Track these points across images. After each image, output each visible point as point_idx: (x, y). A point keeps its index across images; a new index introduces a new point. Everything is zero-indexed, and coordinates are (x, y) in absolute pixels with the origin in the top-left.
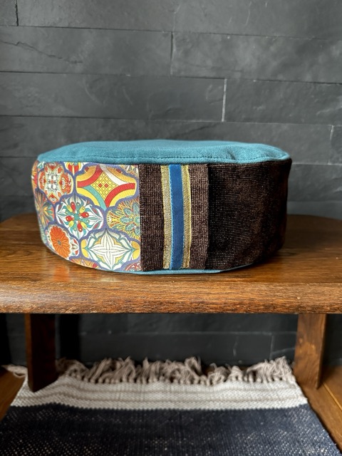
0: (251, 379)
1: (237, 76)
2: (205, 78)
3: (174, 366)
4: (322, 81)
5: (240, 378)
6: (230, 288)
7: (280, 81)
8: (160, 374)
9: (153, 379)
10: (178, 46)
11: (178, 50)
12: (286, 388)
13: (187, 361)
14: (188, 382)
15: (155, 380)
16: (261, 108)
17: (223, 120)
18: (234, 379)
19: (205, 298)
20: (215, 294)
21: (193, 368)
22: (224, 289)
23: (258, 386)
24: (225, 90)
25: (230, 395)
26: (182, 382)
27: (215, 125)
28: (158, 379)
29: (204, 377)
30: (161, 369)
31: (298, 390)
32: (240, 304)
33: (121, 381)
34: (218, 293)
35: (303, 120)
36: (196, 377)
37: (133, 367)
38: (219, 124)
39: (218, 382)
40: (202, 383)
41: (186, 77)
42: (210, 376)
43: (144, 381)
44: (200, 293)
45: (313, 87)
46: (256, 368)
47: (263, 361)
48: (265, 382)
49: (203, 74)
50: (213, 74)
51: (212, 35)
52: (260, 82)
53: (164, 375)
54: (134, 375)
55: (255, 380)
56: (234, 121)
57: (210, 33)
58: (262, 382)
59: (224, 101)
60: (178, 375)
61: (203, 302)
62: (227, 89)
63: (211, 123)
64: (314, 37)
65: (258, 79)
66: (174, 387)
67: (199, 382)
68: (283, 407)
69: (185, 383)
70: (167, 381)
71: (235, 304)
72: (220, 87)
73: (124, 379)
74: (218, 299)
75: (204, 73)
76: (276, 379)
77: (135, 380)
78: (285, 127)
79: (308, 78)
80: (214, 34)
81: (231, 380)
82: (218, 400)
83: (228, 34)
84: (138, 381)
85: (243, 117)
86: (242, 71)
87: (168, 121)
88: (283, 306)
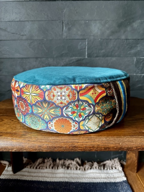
0: (102, 168)
1: (92, 38)
2: (78, 39)
3: (69, 162)
4: (129, 38)
5: (97, 168)
6: (88, 140)
7: (111, 39)
8: (63, 165)
9: (60, 167)
10: (65, 26)
11: (66, 28)
12: (117, 173)
13: (75, 159)
14: (75, 169)
15: (61, 168)
16: (103, 51)
17: (86, 57)
18: (95, 168)
21: (78, 163)
22: (85, 140)
23: (105, 171)
24: (87, 44)
25: (92, 175)
26: (72, 169)
27: (83, 59)
28: (62, 167)
29: (82, 167)
30: (64, 163)
31: (123, 174)
32: (92, 147)
33: (46, 168)
34: (82, 142)
35: (122, 56)
36: (79, 167)
37: (52, 162)
38: (84, 59)
39: (88, 169)
40: (81, 169)
41: (70, 39)
42: (84, 167)
43: (56, 168)
44: (74, 142)
45: (126, 41)
46: (105, 163)
47: (108, 160)
48: (108, 169)
49: (77, 38)
50: (81, 38)
51: (80, 21)
52: (102, 40)
53: (65, 165)
54: (52, 165)
55: (104, 169)
56: (91, 57)
57: (79, 20)
58: (107, 169)
59: (86, 49)
60: (71, 166)
61: (75, 147)
62: (88, 44)
63: (81, 59)
64: (125, 19)
65: (101, 39)
66: (69, 171)
67: (80, 169)
68: (115, 182)
69: (74, 169)
70: (66, 168)
71: (90, 147)
72: (84, 43)
73: (48, 167)
76: (114, 168)
77: (52, 168)
78: (114, 59)
79: (123, 37)
80: (81, 20)
81: (93, 168)
82: (87, 178)
83: (87, 20)
84: (54, 168)
85: (95, 55)
86: (94, 36)
87: (63, 58)
88: (113, 148)
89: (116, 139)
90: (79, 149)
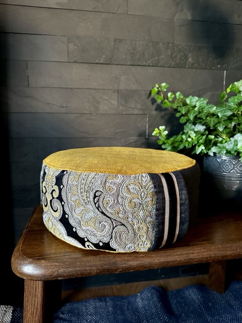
1: (154, 113)
2: (137, 114)
6: (204, 249)
19: (192, 256)
20: (196, 253)
22: (200, 250)
32: (210, 257)
34: (198, 253)
41: (126, 114)
44: (189, 253)
50: (141, 112)
51: (140, 91)
52: (166, 116)
56: (153, 137)
61: (190, 259)
62: (148, 120)
65: (165, 114)
71: (207, 258)
72: (145, 119)
74: (198, 256)
75: (136, 112)
86: (156, 110)
88: (231, 255)
89: (232, 245)
90: (195, 261)
